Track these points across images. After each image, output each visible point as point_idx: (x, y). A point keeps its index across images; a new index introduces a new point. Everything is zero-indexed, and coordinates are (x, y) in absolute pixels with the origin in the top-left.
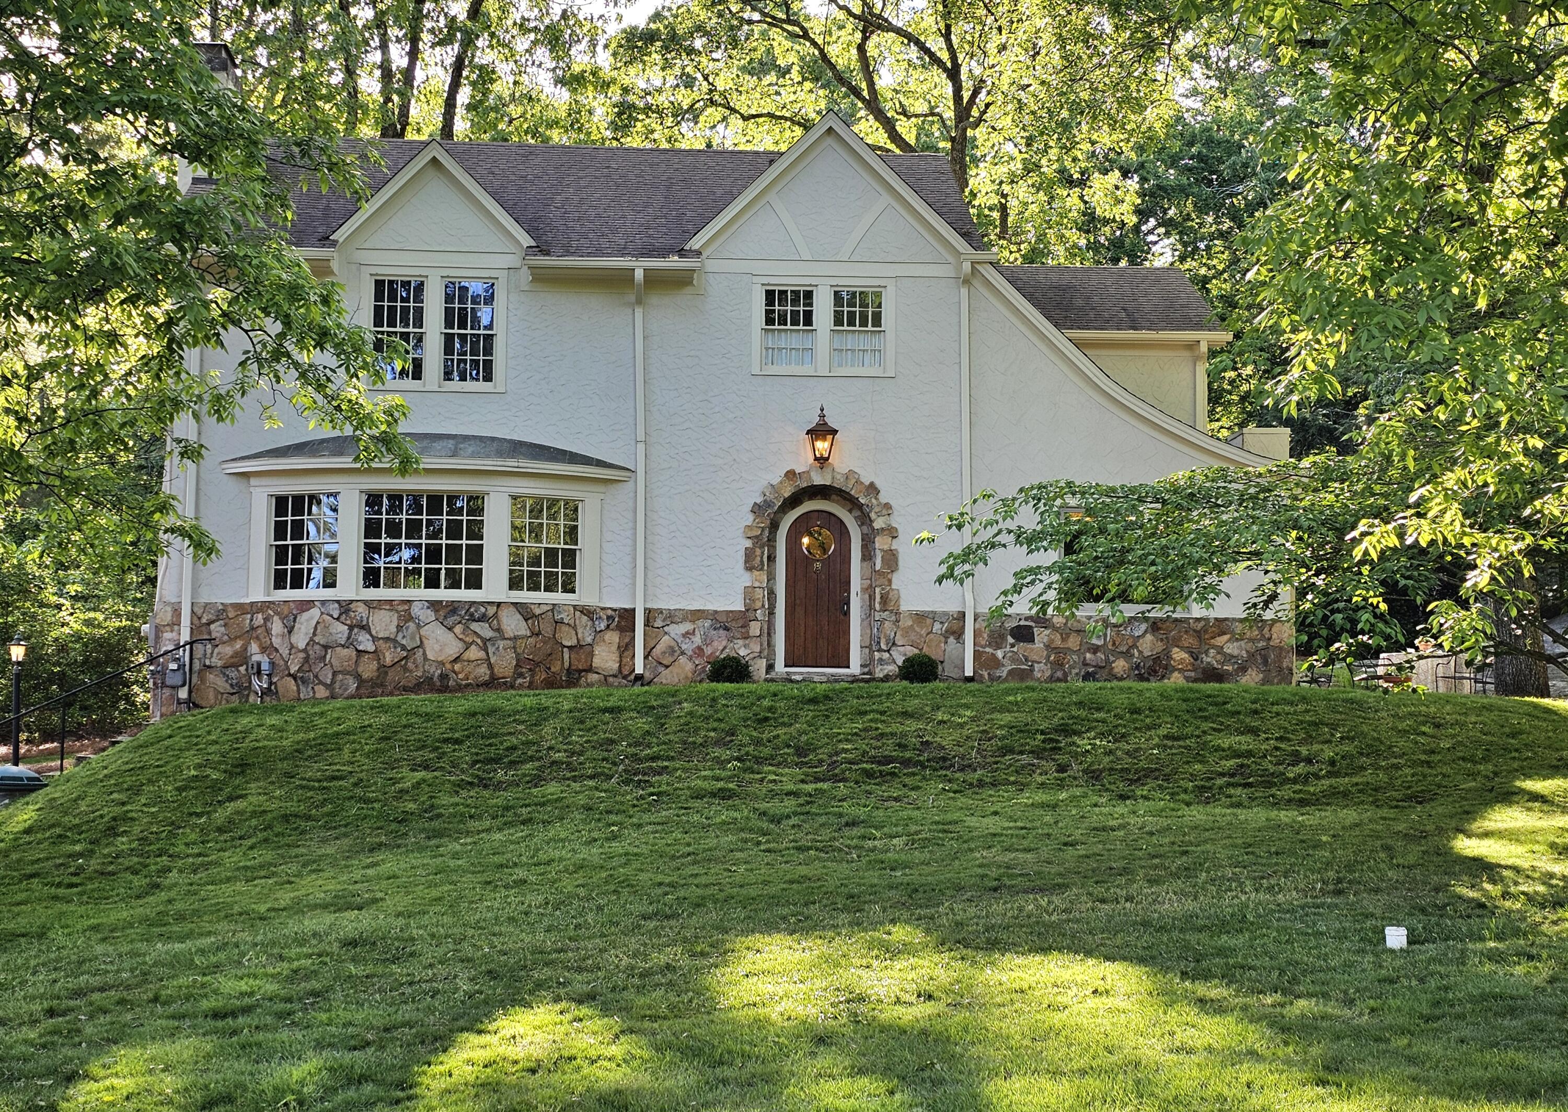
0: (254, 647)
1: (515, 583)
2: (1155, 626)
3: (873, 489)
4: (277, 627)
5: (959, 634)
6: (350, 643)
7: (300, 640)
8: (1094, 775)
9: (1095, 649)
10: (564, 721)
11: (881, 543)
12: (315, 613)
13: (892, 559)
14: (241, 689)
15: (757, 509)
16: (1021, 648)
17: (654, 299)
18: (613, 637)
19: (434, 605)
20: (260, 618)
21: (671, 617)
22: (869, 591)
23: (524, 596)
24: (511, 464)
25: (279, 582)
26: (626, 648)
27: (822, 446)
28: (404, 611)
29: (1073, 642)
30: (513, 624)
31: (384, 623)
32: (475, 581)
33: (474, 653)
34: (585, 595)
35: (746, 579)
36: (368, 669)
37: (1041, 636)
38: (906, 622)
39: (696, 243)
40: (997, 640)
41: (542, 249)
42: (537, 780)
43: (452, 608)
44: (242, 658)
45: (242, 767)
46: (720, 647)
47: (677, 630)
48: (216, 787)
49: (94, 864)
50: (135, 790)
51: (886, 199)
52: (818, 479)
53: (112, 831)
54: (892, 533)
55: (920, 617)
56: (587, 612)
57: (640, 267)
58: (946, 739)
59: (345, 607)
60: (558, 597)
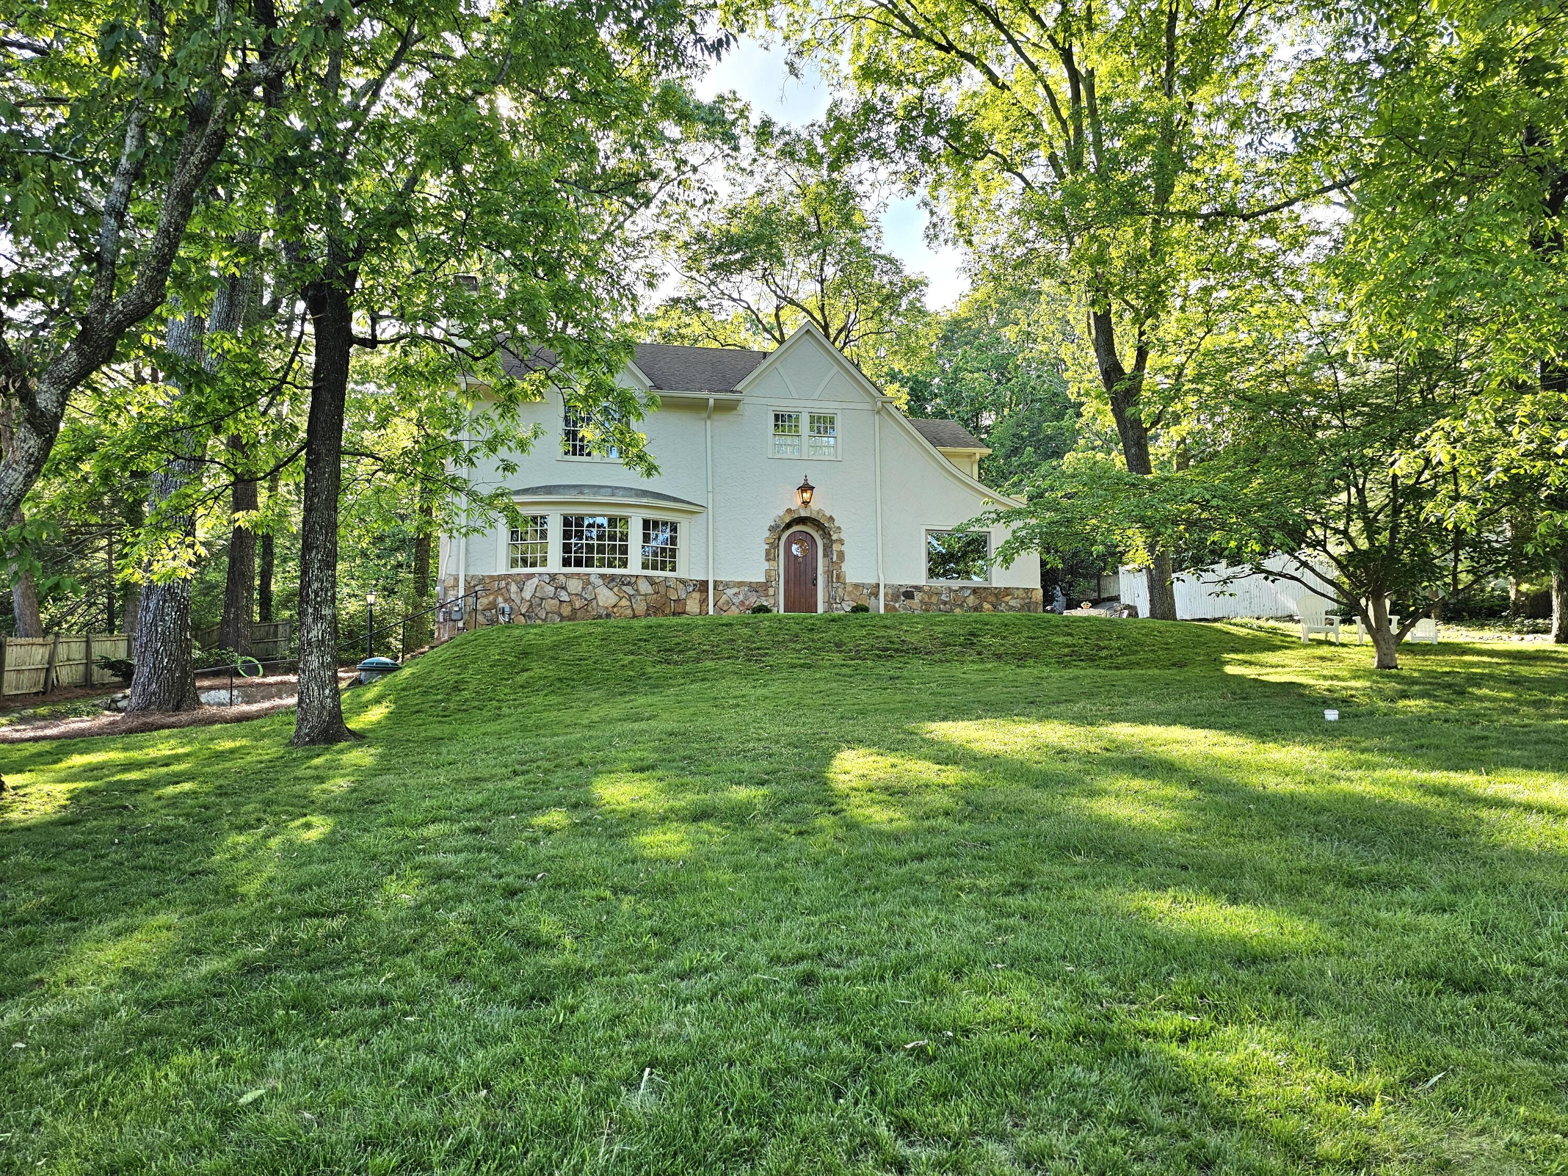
0: (500, 599)
1: (645, 566)
2: (975, 591)
3: (831, 519)
4: (513, 588)
5: (876, 595)
6: (555, 597)
7: (527, 595)
8: (999, 657)
9: (945, 603)
10: (701, 631)
11: (836, 547)
12: (535, 580)
13: (841, 555)
14: (492, 622)
15: (771, 529)
16: (908, 602)
17: (716, 416)
18: (696, 595)
19: (602, 576)
20: (503, 584)
21: (727, 585)
22: (829, 574)
23: (650, 573)
24: (644, 501)
25: (514, 563)
26: (704, 601)
27: (806, 496)
28: (587, 577)
29: (934, 599)
30: (645, 587)
31: (575, 586)
32: (624, 564)
33: (624, 602)
34: (682, 572)
35: (766, 565)
36: (566, 611)
37: (918, 596)
38: (849, 589)
39: (739, 387)
40: (896, 598)
41: (658, 387)
42: (698, 660)
43: (612, 578)
44: (493, 605)
45: (525, 654)
46: (754, 600)
47: (730, 592)
48: (512, 665)
49: (452, 706)
50: (464, 667)
51: (837, 368)
52: (803, 514)
53: (456, 688)
54: (841, 542)
55: (856, 586)
56: (683, 582)
57: (712, 398)
58: (913, 639)
59: (553, 577)
60: (667, 574)
